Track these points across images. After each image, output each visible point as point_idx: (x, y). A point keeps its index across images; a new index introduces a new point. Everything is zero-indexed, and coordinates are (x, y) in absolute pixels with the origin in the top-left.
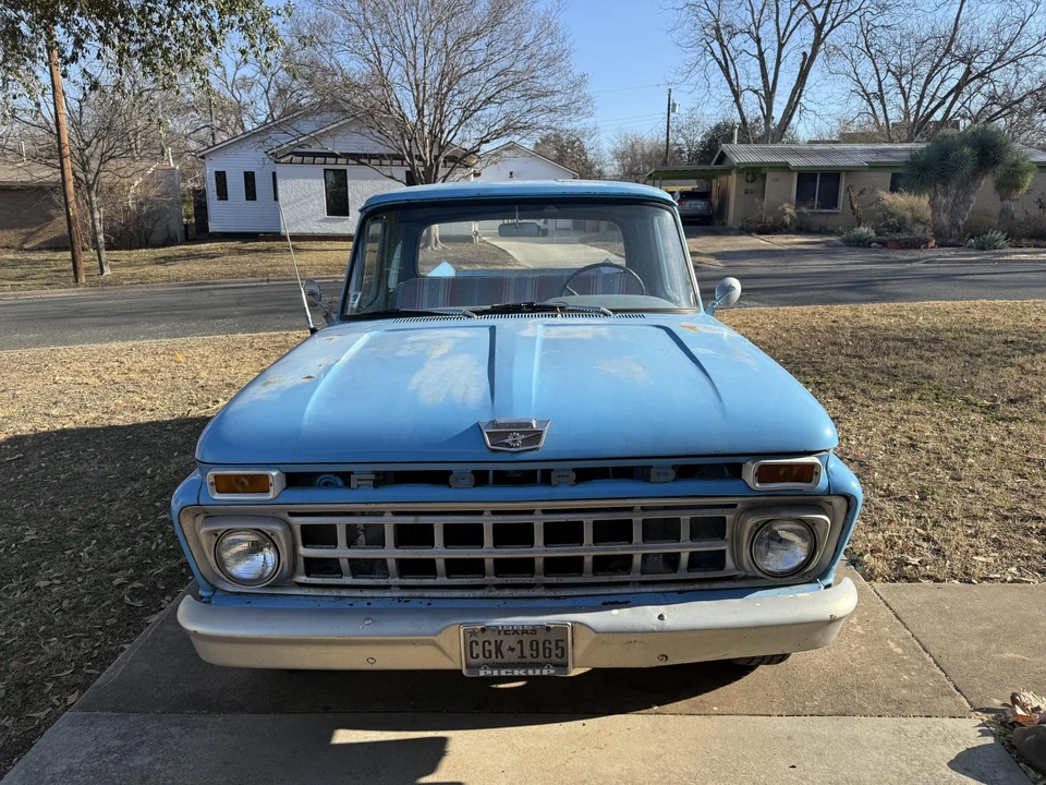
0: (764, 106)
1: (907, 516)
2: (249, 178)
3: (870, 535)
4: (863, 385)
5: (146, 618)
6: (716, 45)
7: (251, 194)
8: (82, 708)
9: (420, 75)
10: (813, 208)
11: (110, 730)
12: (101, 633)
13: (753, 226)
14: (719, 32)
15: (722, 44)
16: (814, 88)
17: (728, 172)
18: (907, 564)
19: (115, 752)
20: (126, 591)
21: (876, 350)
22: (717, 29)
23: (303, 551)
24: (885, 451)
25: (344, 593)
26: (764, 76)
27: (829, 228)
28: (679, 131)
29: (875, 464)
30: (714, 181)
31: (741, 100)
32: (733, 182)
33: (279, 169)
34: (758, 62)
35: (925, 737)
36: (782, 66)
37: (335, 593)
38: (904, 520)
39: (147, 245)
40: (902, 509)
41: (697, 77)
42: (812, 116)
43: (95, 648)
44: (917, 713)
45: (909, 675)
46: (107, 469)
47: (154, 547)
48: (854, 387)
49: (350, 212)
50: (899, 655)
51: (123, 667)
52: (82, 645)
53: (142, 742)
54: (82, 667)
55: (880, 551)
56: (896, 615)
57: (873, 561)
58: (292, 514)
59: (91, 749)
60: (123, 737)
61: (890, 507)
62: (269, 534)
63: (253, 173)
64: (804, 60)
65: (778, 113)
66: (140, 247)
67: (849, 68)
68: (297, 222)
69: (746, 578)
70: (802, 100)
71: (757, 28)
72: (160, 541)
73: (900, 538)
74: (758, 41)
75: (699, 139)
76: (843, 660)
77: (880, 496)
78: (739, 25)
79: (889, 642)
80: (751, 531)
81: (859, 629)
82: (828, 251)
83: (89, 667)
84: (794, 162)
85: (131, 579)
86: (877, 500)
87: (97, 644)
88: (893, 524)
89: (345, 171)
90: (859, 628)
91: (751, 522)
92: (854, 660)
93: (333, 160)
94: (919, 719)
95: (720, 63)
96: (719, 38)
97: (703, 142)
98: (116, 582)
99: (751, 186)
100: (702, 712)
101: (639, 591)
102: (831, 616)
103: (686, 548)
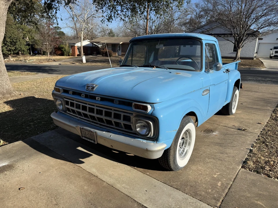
3: (263, 158)
18: (265, 169)
45: (212, 191)
50: (218, 186)
57: (251, 164)
58: (64, 98)
62: (61, 101)
79: (220, 182)
80: (135, 121)
81: (216, 176)
100: (144, 173)
101: (115, 130)
102: (147, 149)
103: (122, 122)
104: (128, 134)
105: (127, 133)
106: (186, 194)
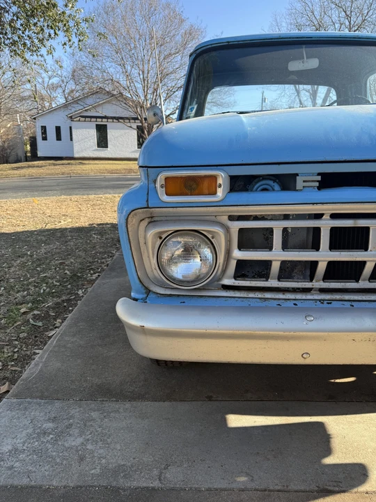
2: (58, 129)
5: (47, 333)
7: (59, 138)
8: (16, 396)
9: (145, 75)
11: (42, 414)
12: (17, 343)
19: (50, 434)
20: (30, 316)
23: (238, 254)
25: (268, 295)
31: (300, 94)
33: (74, 124)
37: (259, 295)
39: (7, 162)
43: (15, 352)
46: (3, 252)
47: (42, 291)
49: (109, 146)
51: (41, 365)
52: (5, 350)
53: (71, 425)
54: (8, 366)
58: (231, 218)
59: (30, 431)
60: (54, 420)
62: (210, 236)
63: (60, 127)
66: (4, 163)
68: (82, 151)
72: (45, 288)
83: (12, 366)
85: (31, 309)
87: (16, 350)
89: (106, 125)
93: (100, 120)
98: (22, 311)
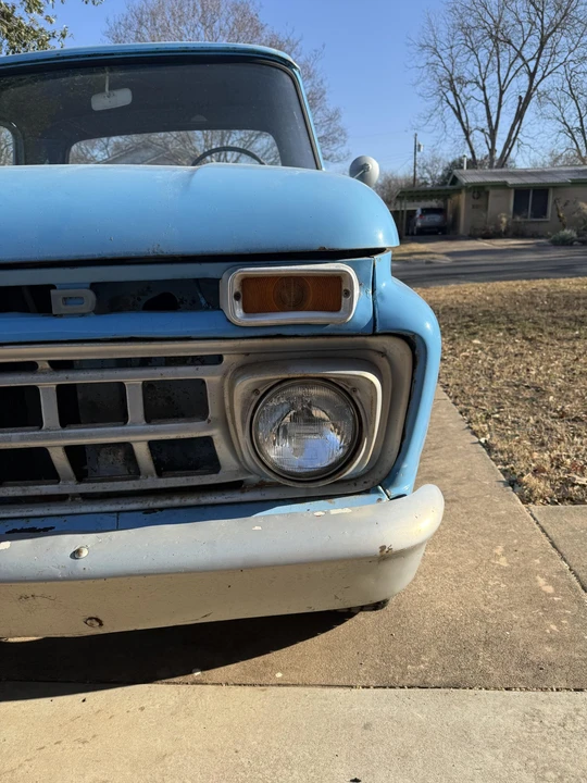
0: (490, 142)
1: (579, 435)
3: (536, 455)
4: (552, 329)
6: (450, 95)
10: (526, 217)
13: (478, 233)
14: (453, 82)
15: (455, 95)
16: (529, 126)
17: (459, 191)
18: (573, 485)
21: (567, 306)
22: (451, 82)
24: (564, 379)
26: (489, 117)
27: (540, 234)
28: (424, 168)
29: (552, 389)
30: (449, 201)
31: (471, 138)
32: (463, 198)
34: (484, 107)
35: (569, 726)
36: (503, 109)
38: (576, 439)
40: (575, 429)
41: (435, 120)
42: (527, 149)
44: (563, 684)
45: (558, 624)
48: (542, 331)
50: (549, 595)
55: (544, 471)
56: (552, 543)
57: (534, 481)
61: (560, 427)
64: (520, 103)
65: (499, 147)
67: (558, 114)
69: (261, 486)
70: (519, 136)
71: (483, 80)
73: (568, 457)
74: (484, 89)
75: (440, 173)
76: (475, 603)
77: (553, 417)
78: (467, 76)
79: (538, 578)
80: (246, 402)
81: (503, 562)
82: (539, 249)
84: (511, 181)
86: (549, 421)
88: (563, 444)
90: (503, 559)
91: (244, 385)
92: (487, 603)
94: (564, 694)
95: (454, 109)
96: (453, 89)
97: (443, 176)
99: (477, 202)
100: (259, 681)
101: (77, 510)
102: (383, 548)
103: (140, 436)
104: (191, 501)
105: (176, 501)
106: (507, 689)
